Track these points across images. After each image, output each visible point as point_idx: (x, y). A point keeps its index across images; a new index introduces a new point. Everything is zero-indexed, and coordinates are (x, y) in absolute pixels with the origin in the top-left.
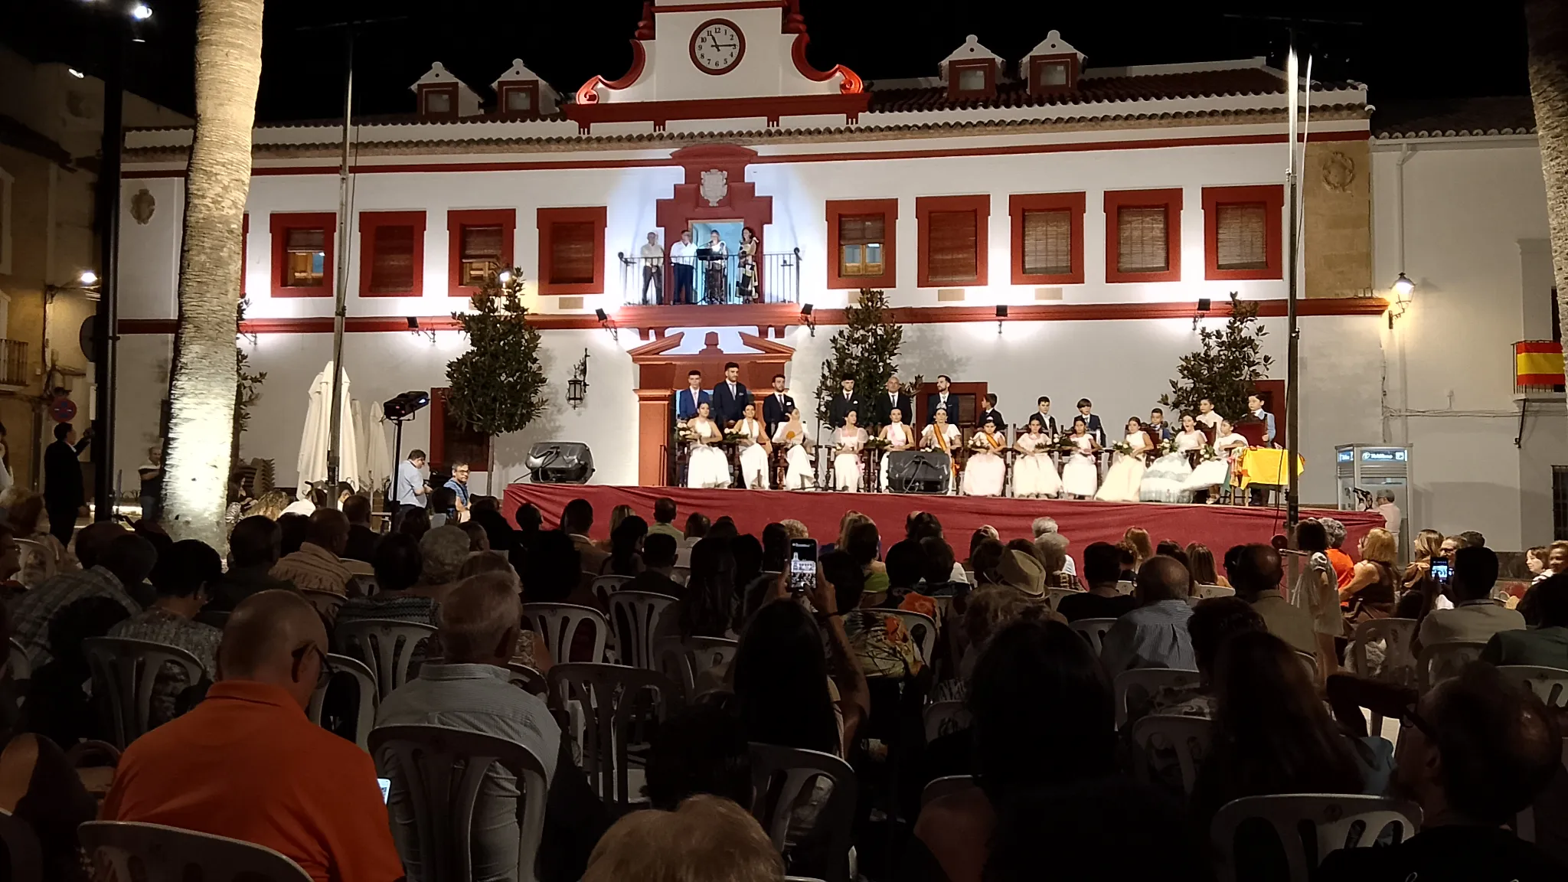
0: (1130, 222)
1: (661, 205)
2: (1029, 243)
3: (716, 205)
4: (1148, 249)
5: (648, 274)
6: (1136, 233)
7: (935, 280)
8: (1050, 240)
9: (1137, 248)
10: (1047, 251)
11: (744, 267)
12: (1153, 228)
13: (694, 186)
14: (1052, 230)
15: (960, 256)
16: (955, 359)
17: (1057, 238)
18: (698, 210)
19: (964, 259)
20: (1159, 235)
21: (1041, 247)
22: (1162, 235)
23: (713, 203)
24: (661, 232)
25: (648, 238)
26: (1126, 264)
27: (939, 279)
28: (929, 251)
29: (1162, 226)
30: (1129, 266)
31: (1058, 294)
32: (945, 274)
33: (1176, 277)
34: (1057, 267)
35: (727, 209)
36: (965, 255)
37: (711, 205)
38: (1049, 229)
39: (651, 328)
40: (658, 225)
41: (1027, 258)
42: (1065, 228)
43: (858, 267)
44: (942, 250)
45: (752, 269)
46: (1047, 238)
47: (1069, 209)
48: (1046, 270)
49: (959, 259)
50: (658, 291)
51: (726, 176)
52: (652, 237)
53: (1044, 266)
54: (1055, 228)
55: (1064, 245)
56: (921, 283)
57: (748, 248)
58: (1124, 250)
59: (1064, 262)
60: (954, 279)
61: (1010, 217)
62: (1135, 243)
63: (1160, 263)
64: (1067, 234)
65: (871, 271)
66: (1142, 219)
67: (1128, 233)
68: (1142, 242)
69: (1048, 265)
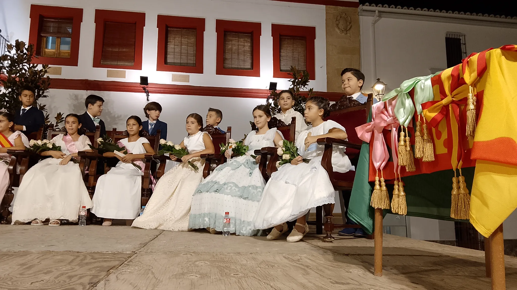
0: (232, 40)
2: (171, 47)
4: (242, 57)
6: (235, 47)
7: (106, 63)
8: (183, 46)
9: (235, 56)
10: (181, 53)
12: (244, 45)
14: (184, 41)
15: (124, 50)
16: (116, 116)
17: (188, 46)
19: (126, 52)
20: (248, 50)
21: (178, 50)
26: (229, 64)
27: (109, 63)
28: (103, 45)
29: (249, 44)
30: (230, 66)
31: (187, 79)
32: (113, 60)
33: (257, 74)
34: (187, 63)
36: (127, 50)
38: (183, 39)
41: (168, 56)
42: (193, 40)
43: (54, 52)
44: (112, 45)
46: (181, 45)
47: (195, 29)
48: (180, 64)
49: (124, 52)
53: (179, 61)
54: (186, 40)
55: (192, 50)
56: (97, 64)
58: (228, 56)
59: (192, 60)
60: (118, 63)
61: (158, 28)
62: (234, 53)
63: (248, 65)
64: (194, 44)
65: (63, 56)
66: (238, 39)
67: (230, 47)
68: (238, 53)
69: (182, 62)
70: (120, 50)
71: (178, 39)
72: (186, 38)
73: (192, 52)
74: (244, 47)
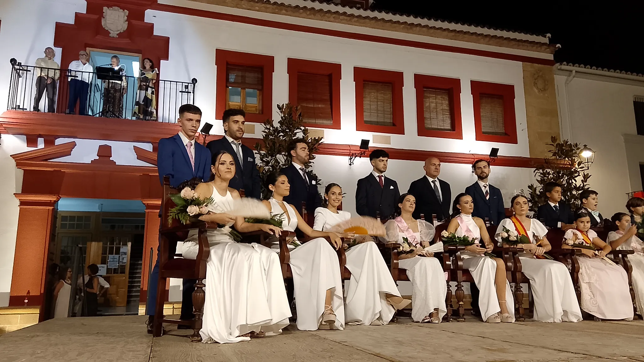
0: (429, 97)
1: (60, 28)
2: (366, 103)
3: (115, 36)
4: (440, 117)
5: (41, 84)
6: (433, 105)
8: (379, 103)
9: (433, 115)
10: (377, 110)
11: (147, 90)
12: (442, 103)
13: (95, 17)
14: (380, 96)
15: (320, 106)
17: (384, 102)
18: (99, 37)
19: (322, 108)
20: (446, 108)
21: (373, 107)
22: (448, 108)
23: (114, 34)
24: (58, 51)
25: (45, 52)
26: (428, 124)
28: (298, 99)
29: (447, 102)
30: (429, 126)
31: (388, 141)
32: (310, 117)
33: (459, 136)
34: (384, 122)
35: (127, 41)
36: (323, 106)
37: (110, 35)
38: (379, 95)
39: (40, 136)
40: (56, 45)
42: (389, 96)
44: (307, 100)
45: (152, 93)
46: (377, 102)
47: (392, 83)
48: (377, 123)
49: (319, 108)
50: (51, 102)
51: (127, 14)
52: (49, 53)
53: (376, 120)
54: (382, 95)
55: (388, 108)
57: (150, 75)
58: (426, 115)
59: (388, 119)
60: (316, 121)
61: (355, 82)
62: (433, 111)
63: (448, 126)
64: (390, 100)
65: (249, 110)
66: (435, 96)
67: (427, 105)
68: (437, 112)
69: (379, 120)
70: (315, 106)
71: (373, 95)
72: (382, 93)
73: (389, 110)
74: (442, 105)
